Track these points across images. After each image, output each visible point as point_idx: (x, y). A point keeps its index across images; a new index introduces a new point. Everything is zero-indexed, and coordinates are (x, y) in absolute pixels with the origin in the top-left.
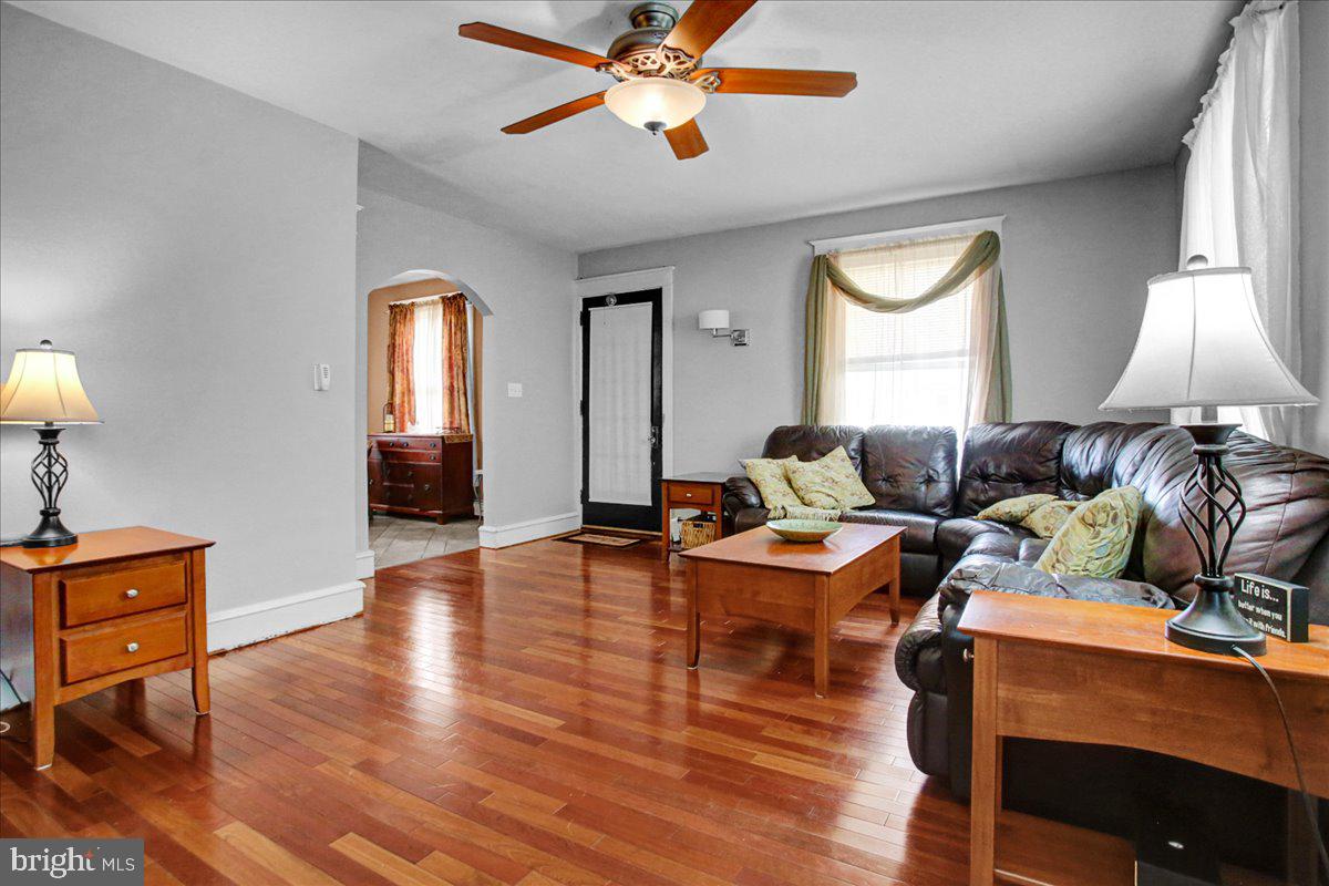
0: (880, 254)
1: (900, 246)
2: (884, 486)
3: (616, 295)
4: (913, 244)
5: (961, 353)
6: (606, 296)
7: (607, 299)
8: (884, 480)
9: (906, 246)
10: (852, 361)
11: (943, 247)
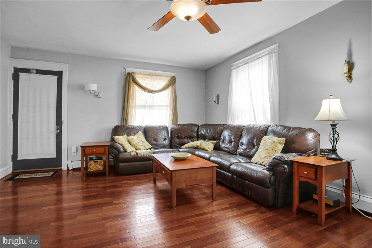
0: (147, 76)
1: (153, 75)
2: (154, 142)
3: (36, 70)
4: (156, 75)
5: (167, 106)
6: (30, 69)
7: (31, 71)
8: (153, 140)
9: (154, 75)
10: (138, 106)
11: (163, 78)
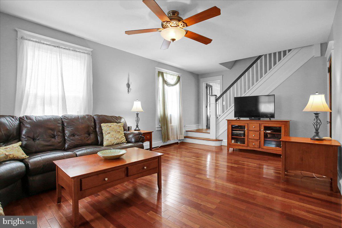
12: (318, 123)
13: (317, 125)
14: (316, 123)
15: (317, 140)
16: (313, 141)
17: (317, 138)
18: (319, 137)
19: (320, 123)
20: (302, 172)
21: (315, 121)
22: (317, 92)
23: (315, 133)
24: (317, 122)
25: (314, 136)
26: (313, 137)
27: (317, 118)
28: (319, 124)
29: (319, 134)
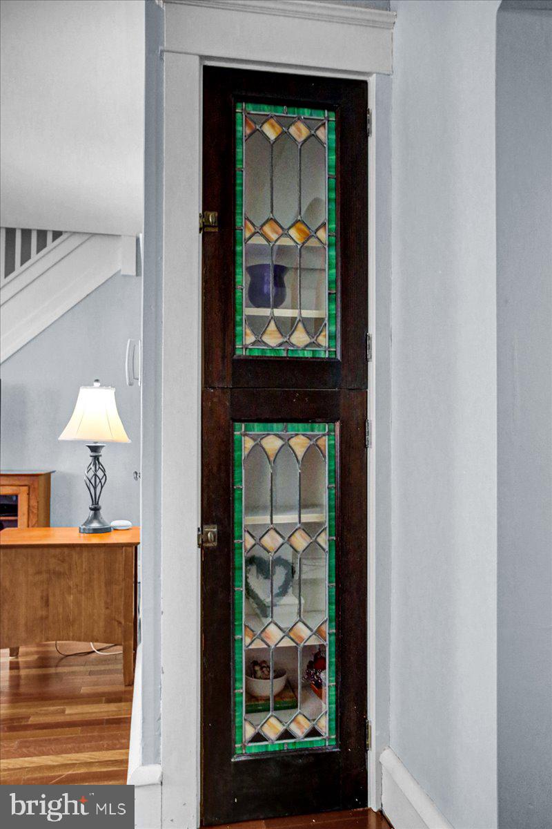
12: (98, 480)
13: (95, 488)
14: (93, 481)
15: (96, 531)
16: (86, 535)
17: (95, 525)
18: (100, 522)
19: (103, 481)
20: (58, 642)
21: (91, 473)
22: (97, 381)
23: (91, 509)
24: (96, 475)
25: (89, 522)
26: (85, 524)
27: (95, 464)
28: (100, 481)
29: (101, 511)
